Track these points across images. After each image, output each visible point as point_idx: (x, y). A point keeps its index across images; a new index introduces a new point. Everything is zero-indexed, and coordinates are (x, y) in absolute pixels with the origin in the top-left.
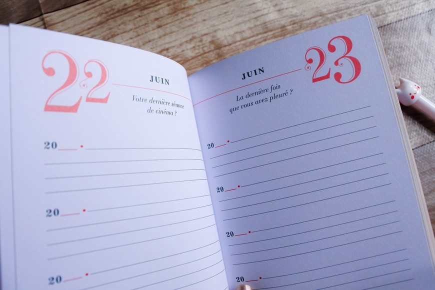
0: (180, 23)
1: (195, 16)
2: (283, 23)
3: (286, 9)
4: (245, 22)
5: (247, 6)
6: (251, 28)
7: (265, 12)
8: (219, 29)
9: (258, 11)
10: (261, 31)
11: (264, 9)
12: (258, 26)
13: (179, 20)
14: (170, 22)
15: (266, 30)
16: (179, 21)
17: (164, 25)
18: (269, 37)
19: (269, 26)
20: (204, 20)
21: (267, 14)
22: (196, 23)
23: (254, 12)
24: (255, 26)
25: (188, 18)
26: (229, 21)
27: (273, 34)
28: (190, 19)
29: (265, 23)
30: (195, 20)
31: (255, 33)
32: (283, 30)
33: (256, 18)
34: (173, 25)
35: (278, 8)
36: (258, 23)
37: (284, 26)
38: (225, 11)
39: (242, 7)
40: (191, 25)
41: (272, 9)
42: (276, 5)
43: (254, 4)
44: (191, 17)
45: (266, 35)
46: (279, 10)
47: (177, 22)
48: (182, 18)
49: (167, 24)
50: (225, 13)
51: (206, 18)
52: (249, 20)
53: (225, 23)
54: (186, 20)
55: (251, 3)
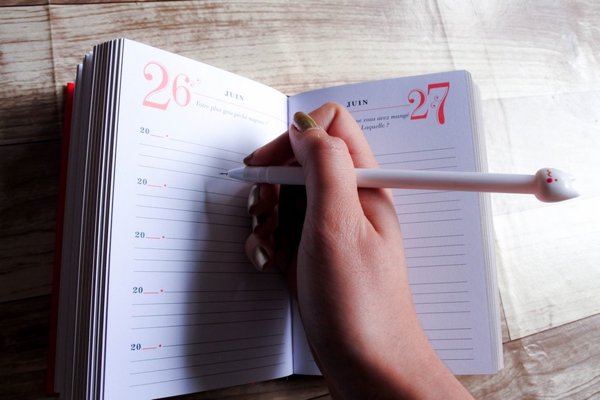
0: (200, 53)
1: (217, 50)
2: (306, 79)
3: (313, 66)
4: (267, 69)
5: (274, 53)
6: (273, 77)
7: (291, 64)
8: (240, 70)
9: (284, 61)
10: (283, 82)
11: (291, 60)
12: (280, 76)
13: (200, 49)
14: (190, 49)
15: (287, 82)
16: (200, 51)
17: (183, 51)
18: (289, 90)
19: (291, 78)
20: (227, 57)
21: (292, 66)
22: (217, 58)
23: (279, 61)
24: (278, 76)
25: (210, 50)
26: (253, 64)
27: (294, 88)
28: (212, 52)
29: (288, 75)
30: (217, 54)
31: (276, 83)
32: (305, 87)
33: (280, 68)
34: (193, 54)
35: (304, 63)
36: (281, 73)
37: (307, 83)
38: (250, 53)
39: (268, 53)
40: (212, 59)
41: (299, 63)
42: (304, 60)
43: (282, 53)
44: (213, 50)
45: (286, 87)
46: (305, 66)
47: (198, 52)
48: (204, 49)
49: (186, 51)
50: (250, 55)
51: (228, 55)
52: (272, 68)
53: (247, 64)
54: (207, 52)
55: (278, 51)
